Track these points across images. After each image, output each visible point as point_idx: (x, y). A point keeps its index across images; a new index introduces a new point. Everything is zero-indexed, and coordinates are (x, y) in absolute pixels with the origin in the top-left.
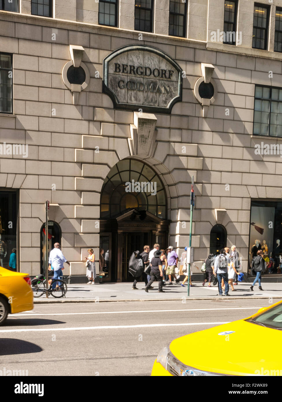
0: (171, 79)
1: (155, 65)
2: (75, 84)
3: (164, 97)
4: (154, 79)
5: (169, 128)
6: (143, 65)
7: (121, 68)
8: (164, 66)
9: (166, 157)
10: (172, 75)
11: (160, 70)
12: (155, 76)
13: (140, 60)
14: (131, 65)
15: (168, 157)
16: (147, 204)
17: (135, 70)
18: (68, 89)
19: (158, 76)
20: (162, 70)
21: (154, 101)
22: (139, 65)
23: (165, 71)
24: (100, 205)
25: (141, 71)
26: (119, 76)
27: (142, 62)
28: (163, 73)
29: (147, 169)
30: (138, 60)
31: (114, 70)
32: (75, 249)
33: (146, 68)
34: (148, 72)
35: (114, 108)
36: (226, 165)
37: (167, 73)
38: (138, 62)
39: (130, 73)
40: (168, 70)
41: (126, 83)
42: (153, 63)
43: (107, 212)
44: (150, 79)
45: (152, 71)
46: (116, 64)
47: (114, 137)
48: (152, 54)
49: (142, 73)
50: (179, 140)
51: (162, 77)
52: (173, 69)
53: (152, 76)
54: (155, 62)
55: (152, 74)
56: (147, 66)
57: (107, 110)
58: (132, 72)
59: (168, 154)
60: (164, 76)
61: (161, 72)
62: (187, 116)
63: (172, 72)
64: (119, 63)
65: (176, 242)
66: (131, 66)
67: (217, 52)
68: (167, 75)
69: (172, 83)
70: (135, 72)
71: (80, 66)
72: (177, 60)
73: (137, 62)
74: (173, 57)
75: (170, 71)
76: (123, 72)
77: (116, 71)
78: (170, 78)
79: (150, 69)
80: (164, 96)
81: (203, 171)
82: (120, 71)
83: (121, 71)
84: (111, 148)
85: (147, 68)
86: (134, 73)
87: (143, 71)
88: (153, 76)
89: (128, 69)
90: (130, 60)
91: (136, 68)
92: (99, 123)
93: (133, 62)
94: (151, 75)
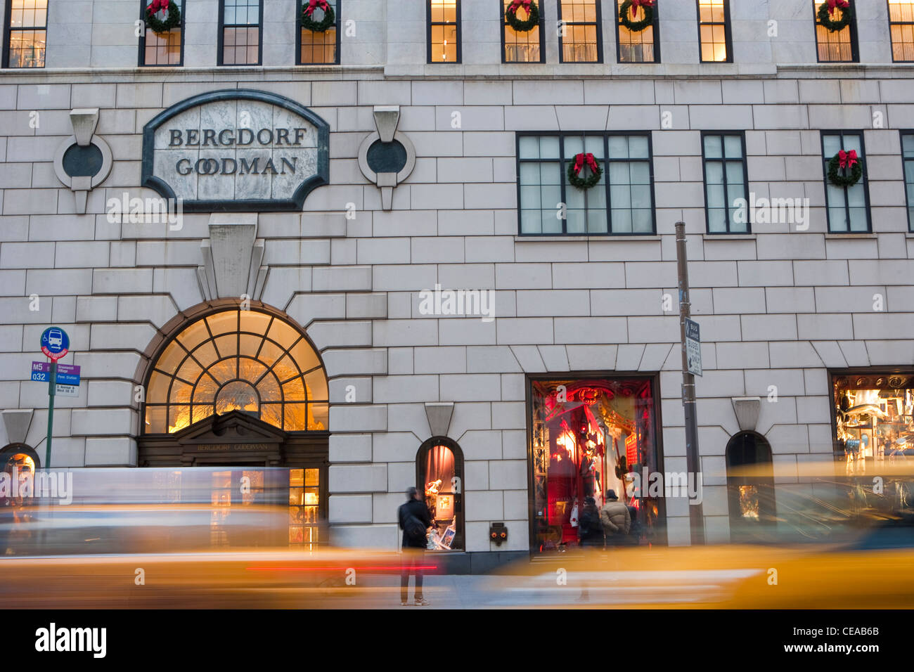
0: (300, 144)
1: (261, 122)
2: (80, 177)
3: (284, 180)
4: (260, 149)
5: (298, 238)
6: (235, 126)
7: (185, 138)
8: (283, 121)
9: (293, 297)
10: (302, 136)
11: (275, 130)
12: (261, 143)
13: (228, 117)
14: (208, 129)
15: (297, 297)
17: (217, 136)
18: (67, 188)
19: (269, 143)
20: (279, 131)
21: (262, 189)
22: (226, 126)
23: (287, 132)
25: (231, 137)
26: (179, 151)
27: (232, 120)
28: (282, 135)
30: (222, 117)
31: (169, 142)
33: (241, 131)
34: (246, 138)
37: (290, 133)
38: (223, 122)
39: (206, 144)
40: (292, 128)
41: (195, 162)
42: (257, 120)
44: (250, 149)
45: (255, 134)
46: (173, 132)
47: (166, 267)
49: (232, 141)
50: (325, 261)
51: (279, 143)
52: (305, 125)
53: (256, 142)
54: (262, 117)
55: (256, 138)
56: (243, 127)
58: (209, 142)
59: (297, 290)
60: (282, 140)
61: (276, 134)
62: (344, 211)
63: (301, 132)
64: (179, 128)
66: (206, 132)
67: (413, 81)
68: (292, 138)
69: (303, 151)
71: (91, 143)
72: (315, 107)
73: (221, 122)
74: (306, 103)
75: (297, 130)
76: (189, 143)
77: (172, 144)
78: (297, 142)
79: (251, 132)
80: (285, 178)
82: (181, 142)
83: (185, 142)
84: (159, 289)
85: (244, 129)
86: (215, 144)
87: (234, 137)
88: (258, 143)
89: (201, 136)
90: (205, 121)
91: (217, 133)
92: (134, 242)
93: (211, 122)
94: (254, 142)
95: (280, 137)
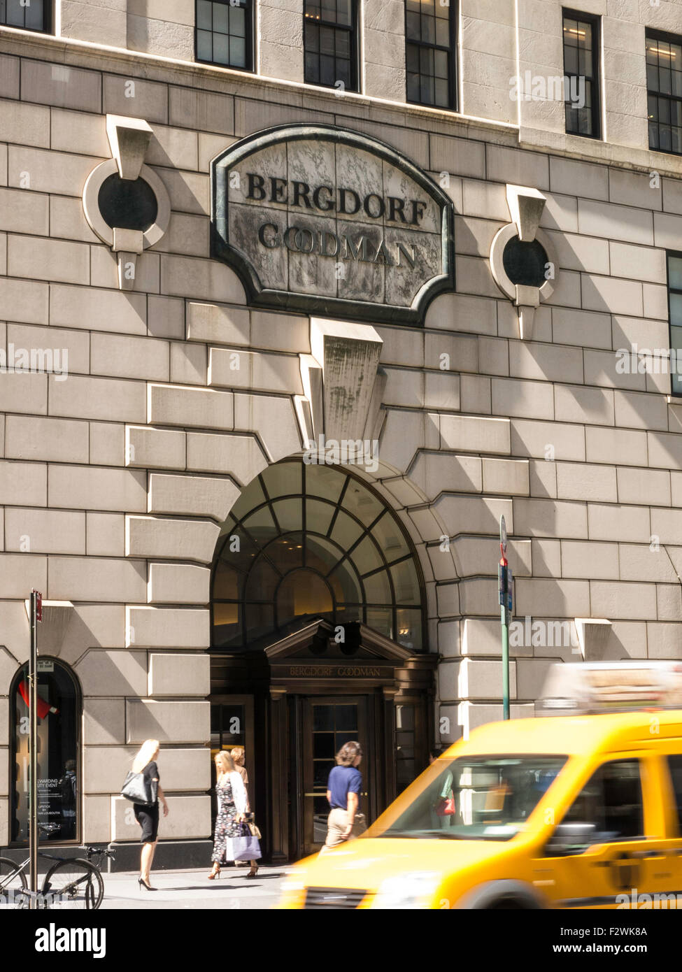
0: (419, 225)
1: (368, 183)
2: (125, 230)
3: (401, 277)
4: (368, 224)
5: (421, 369)
6: (334, 183)
7: (268, 188)
8: (397, 187)
9: (417, 455)
10: (421, 213)
11: (386, 198)
12: (370, 215)
13: (325, 167)
14: (299, 180)
15: (422, 456)
16: (361, 601)
17: (310, 194)
18: (104, 244)
19: (379, 216)
20: (392, 200)
21: (372, 287)
22: (322, 180)
23: (402, 202)
24: (211, 606)
25: (329, 199)
26: (261, 210)
27: (329, 173)
28: (396, 207)
29: (357, 491)
30: (317, 167)
31: (246, 192)
32: (129, 751)
33: (343, 192)
34: (350, 204)
35: (247, 305)
36: (601, 484)
37: (406, 207)
38: (319, 173)
39: (296, 203)
40: (408, 199)
41: (284, 231)
42: (363, 179)
43: (232, 625)
44: (355, 222)
45: (362, 201)
46: (251, 177)
47: (249, 391)
48: (360, 152)
49: (331, 205)
50: (454, 405)
51: (392, 218)
52: (425, 197)
53: (362, 214)
54: (369, 176)
55: (362, 208)
56: (346, 185)
57: (228, 310)
58: (301, 200)
59: (421, 446)
60: (397, 215)
61: (387, 203)
62: (476, 335)
63: (420, 207)
64: (260, 173)
65: (459, 723)
66: (296, 184)
67: (551, 155)
68: (408, 213)
69: (422, 237)
70: (312, 202)
71: (140, 178)
72: (434, 171)
73: (316, 173)
74: (423, 163)
75: (415, 203)
76: (274, 199)
77: (251, 196)
78: (415, 222)
79: (356, 195)
80: (402, 274)
81: (532, 502)
82: (263, 196)
83: (269, 197)
84: (242, 425)
85: (347, 190)
86: (308, 205)
87: (333, 200)
88: (365, 214)
89: (290, 190)
90: (294, 167)
91: (312, 189)
92: (203, 348)
93: (302, 171)
94: (360, 212)
95: (393, 210)
